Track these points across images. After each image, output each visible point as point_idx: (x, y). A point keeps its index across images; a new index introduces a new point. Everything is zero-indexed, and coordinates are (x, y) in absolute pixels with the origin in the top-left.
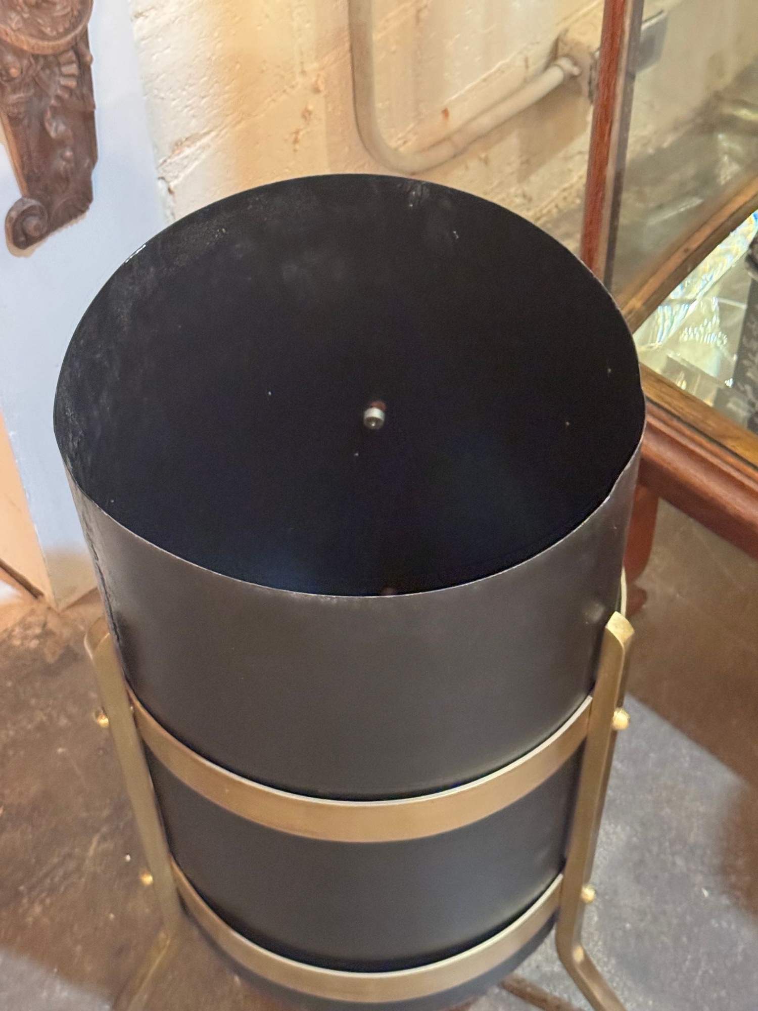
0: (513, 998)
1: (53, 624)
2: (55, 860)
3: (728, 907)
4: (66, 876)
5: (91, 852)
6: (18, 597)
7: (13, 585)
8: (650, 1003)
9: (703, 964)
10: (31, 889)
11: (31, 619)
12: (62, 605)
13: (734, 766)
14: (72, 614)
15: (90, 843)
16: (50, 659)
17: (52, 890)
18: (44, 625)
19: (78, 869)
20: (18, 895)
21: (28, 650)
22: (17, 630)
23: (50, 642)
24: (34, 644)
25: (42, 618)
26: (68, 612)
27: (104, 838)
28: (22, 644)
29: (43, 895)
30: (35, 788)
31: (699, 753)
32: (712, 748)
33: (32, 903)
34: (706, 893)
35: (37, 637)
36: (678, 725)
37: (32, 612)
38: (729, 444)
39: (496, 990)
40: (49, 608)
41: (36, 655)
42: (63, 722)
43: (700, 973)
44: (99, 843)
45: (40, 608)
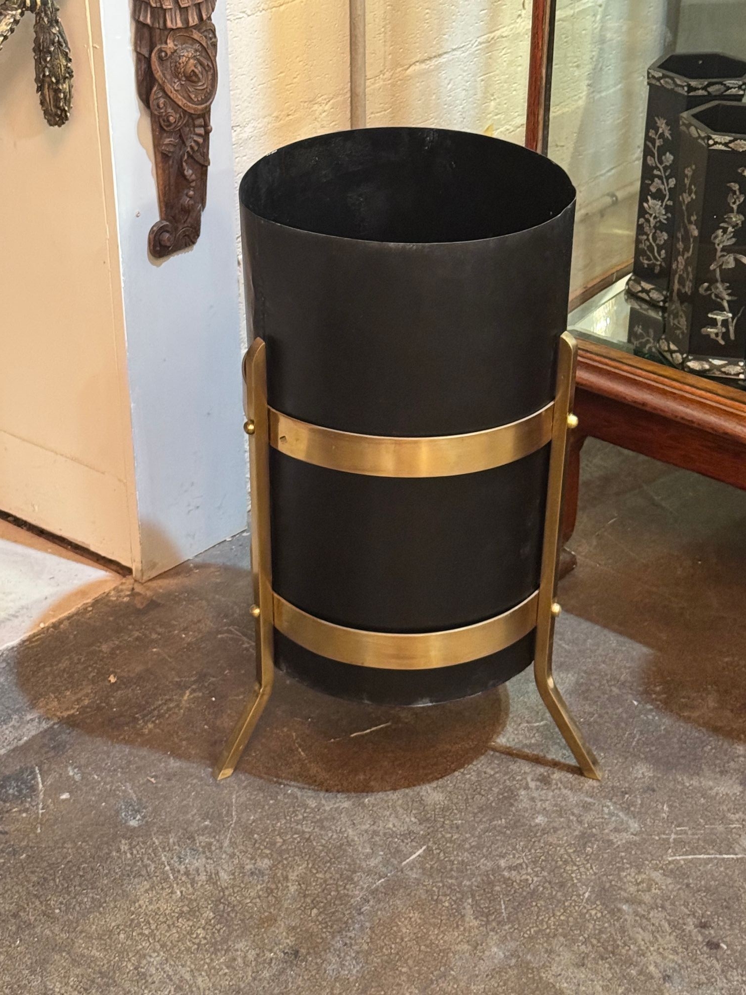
0: (503, 756)
1: (138, 589)
2: (160, 702)
3: (651, 710)
4: (169, 709)
5: (186, 698)
6: (108, 576)
7: (106, 571)
8: (602, 754)
9: (637, 736)
10: (144, 716)
11: (124, 587)
12: (145, 578)
13: (647, 644)
14: (154, 584)
15: (185, 693)
16: (139, 606)
17: (159, 716)
18: (133, 589)
19: (178, 706)
20: (135, 720)
21: (122, 602)
22: (113, 593)
23: (138, 598)
24: (126, 599)
25: (131, 587)
26: (149, 584)
27: (194, 691)
28: (117, 600)
29: (154, 719)
30: (139, 668)
31: (622, 639)
32: (632, 637)
33: (146, 723)
34: (636, 703)
35: (128, 596)
36: (605, 626)
37: (122, 584)
38: (625, 361)
39: (492, 753)
40: (136, 581)
41: (127, 605)
42: (154, 636)
43: (636, 739)
44: (191, 694)
45: (128, 582)
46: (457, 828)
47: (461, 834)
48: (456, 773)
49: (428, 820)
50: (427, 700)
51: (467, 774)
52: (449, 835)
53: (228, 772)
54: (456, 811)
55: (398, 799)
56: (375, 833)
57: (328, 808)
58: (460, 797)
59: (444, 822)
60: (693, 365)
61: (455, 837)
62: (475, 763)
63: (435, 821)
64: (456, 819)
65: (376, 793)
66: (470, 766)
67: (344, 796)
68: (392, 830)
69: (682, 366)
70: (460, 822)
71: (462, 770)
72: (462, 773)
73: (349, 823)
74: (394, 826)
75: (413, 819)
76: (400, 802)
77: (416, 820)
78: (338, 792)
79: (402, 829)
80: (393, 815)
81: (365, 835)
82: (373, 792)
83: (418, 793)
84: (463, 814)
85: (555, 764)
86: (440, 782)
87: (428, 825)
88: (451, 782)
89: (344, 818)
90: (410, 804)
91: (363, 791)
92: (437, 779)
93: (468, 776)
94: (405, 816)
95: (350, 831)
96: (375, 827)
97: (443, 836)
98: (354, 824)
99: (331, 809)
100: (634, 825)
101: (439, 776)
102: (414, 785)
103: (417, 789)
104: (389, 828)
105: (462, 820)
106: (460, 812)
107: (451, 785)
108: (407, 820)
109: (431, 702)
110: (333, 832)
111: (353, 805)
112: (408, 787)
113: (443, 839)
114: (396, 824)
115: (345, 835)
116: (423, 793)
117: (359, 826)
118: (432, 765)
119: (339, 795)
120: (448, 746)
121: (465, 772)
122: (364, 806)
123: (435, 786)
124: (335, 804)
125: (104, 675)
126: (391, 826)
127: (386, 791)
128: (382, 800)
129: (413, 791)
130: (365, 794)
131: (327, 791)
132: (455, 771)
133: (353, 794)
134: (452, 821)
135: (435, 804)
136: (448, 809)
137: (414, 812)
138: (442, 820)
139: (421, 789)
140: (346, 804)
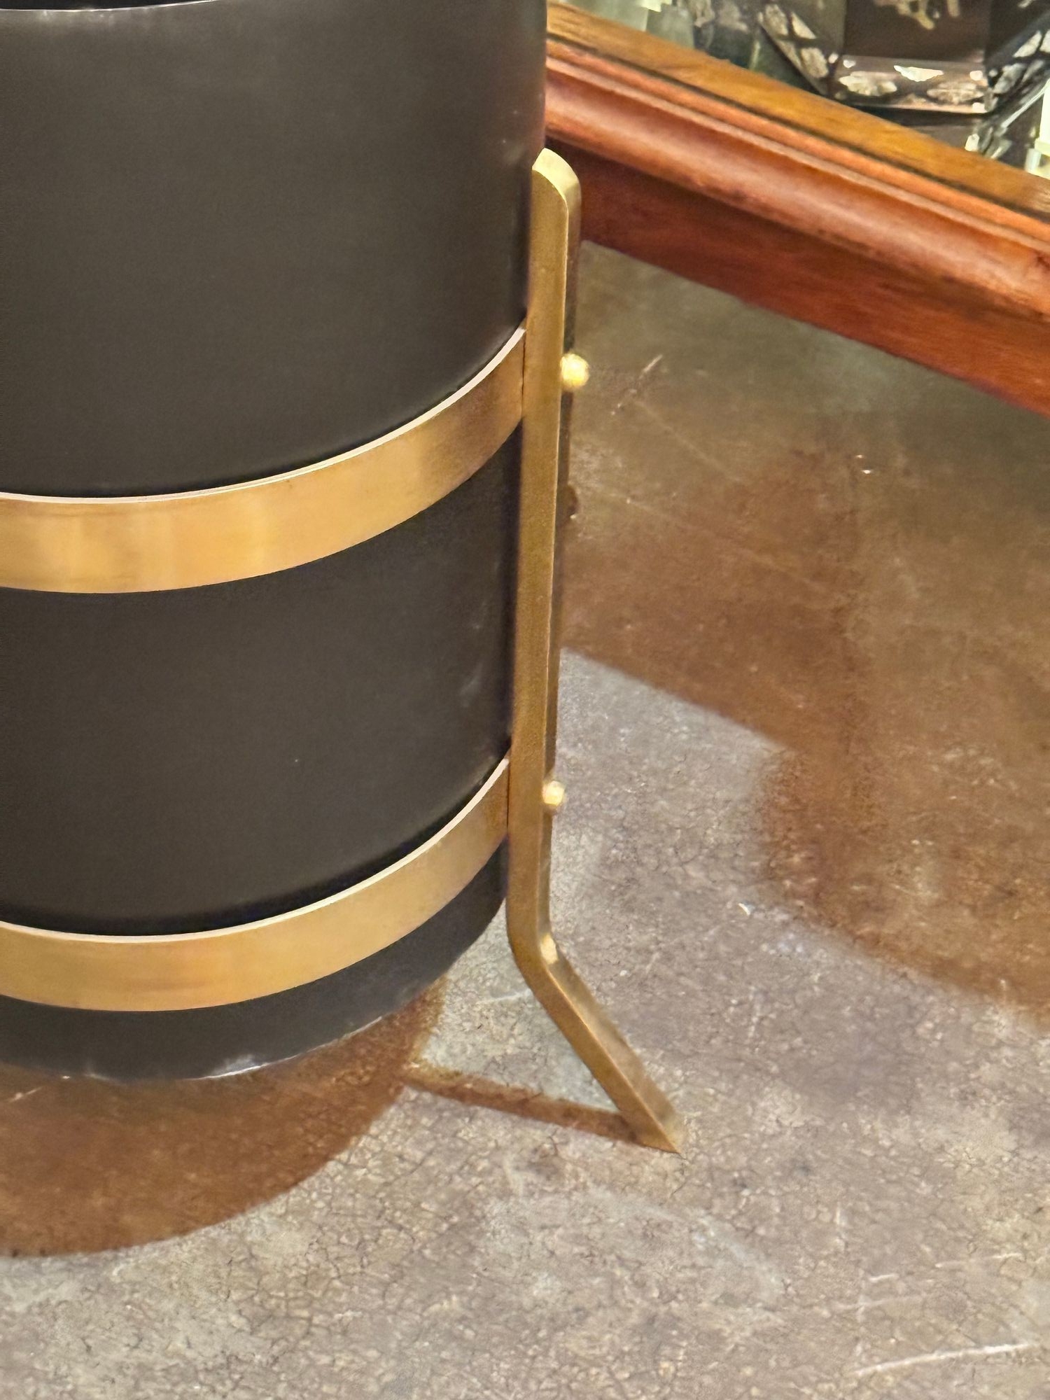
0: (442, 1102)
3: (785, 925)
8: (679, 1073)
9: (757, 1007)
13: (764, 728)
31: (699, 717)
32: (725, 709)
34: (746, 909)
36: (659, 683)
39: (413, 1095)
43: (755, 1020)
46: (344, 1333)
47: (355, 1352)
48: (331, 1167)
49: (271, 1316)
50: (248, 1059)
51: (356, 1167)
52: (325, 1360)
54: (337, 1283)
55: (194, 1259)
56: (144, 1370)
57: (19, 1308)
58: (344, 1239)
59: (310, 1320)
60: (858, 81)
61: (341, 1363)
62: (373, 1130)
63: (288, 1317)
64: (339, 1307)
65: (137, 1248)
66: (364, 1141)
67: (60, 1264)
68: (183, 1357)
69: (829, 87)
70: (349, 1314)
71: (344, 1156)
72: (346, 1165)
73: (77, 1346)
74: (189, 1345)
75: (234, 1318)
76: (199, 1267)
77: (243, 1321)
78: (43, 1253)
79: (209, 1352)
80: (184, 1312)
81: (119, 1379)
82: (128, 1245)
83: (242, 1235)
84: (356, 1289)
85: (569, 1115)
86: (294, 1196)
87: (274, 1334)
88: (321, 1196)
89: (63, 1333)
90: (223, 1272)
91: (104, 1247)
92: (286, 1188)
93: (360, 1173)
94: (213, 1311)
95: (79, 1370)
96: (141, 1355)
97: (312, 1363)
98: (89, 1348)
99: (29, 1309)
100: (771, 1281)
101: (291, 1180)
102: (230, 1215)
103: (237, 1223)
104: (177, 1354)
105: (353, 1309)
106: (348, 1280)
107: (320, 1204)
108: (220, 1321)
109: (258, 1062)
110: (37, 1379)
111: (85, 1290)
112: (215, 1219)
113: (312, 1372)
114: (194, 1340)
115: (69, 1387)
116: (254, 1236)
117: (103, 1353)
118: (270, 1147)
119: (47, 1263)
120: (305, 1087)
121: (354, 1160)
122: (111, 1290)
123: (282, 1211)
124: (36, 1292)
126: (179, 1344)
127: (160, 1239)
128: (155, 1266)
129: (230, 1232)
130: (108, 1254)
131: (15, 1254)
132: (326, 1159)
133: (81, 1258)
134: (330, 1315)
135: (286, 1267)
136: (319, 1279)
137: (235, 1296)
138: (305, 1314)
139: (248, 1223)
140: (67, 1290)
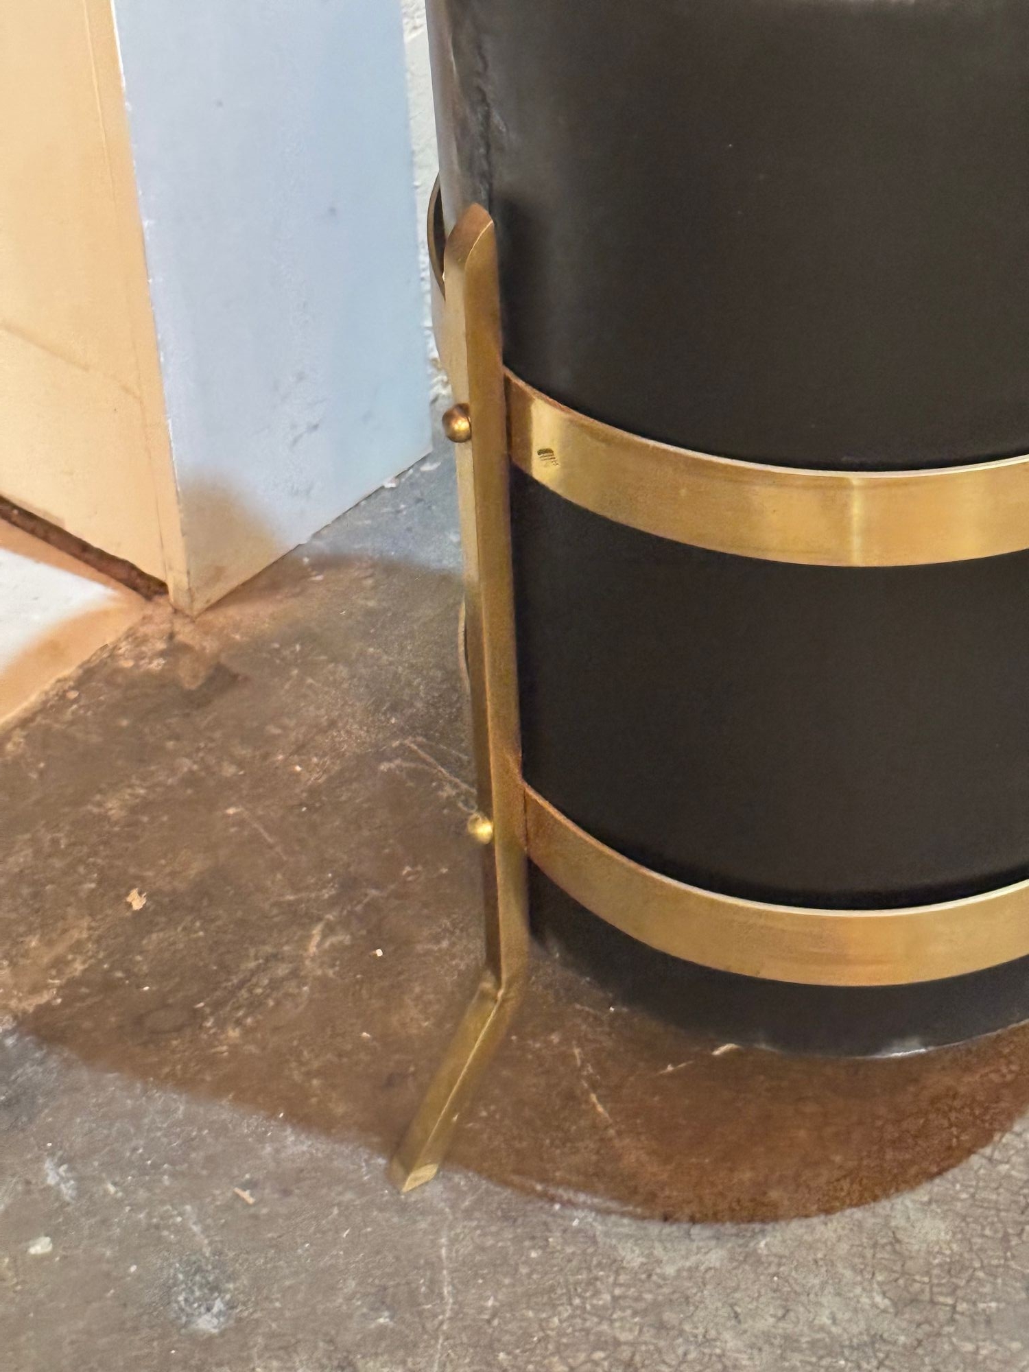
1: (185, 633)
2: (252, 965)
4: (275, 985)
5: (312, 949)
6: (115, 599)
7: (105, 584)
10: (217, 1005)
11: (148, 629)
12: (199, 605)
14: (219, 619)
15: (309, 937)
16: (190, 685)
17: (255, 1005)
18: (171, 636)
19: (294, 974)
20: (197, 1017)
21: (149, 674)
22: (124, 647)
23: (186, 663)
24: (157, 665)
25: (166, 626)
26: (210, 617)
27: (330, 929)
28: (136, 666)
29: (241, 1013)
30: (197, 866)
33: (221, 1024)
35: (162, 654)
37: (146, 619)
40: (176, 611)
41: (162, 682)
42: (229, 770)
44: (324, 936)
45: (159, 612)
46: (988, 1322)
47: (999, 1343)
48: (975, 1160)
49: (914, 1301)
50: (915, 1041)
51: (1001, 1162)
52: (969, 1347)
53: (427, 1172)
54: (981, 1274)
55: (839, 1239)
56: (790, 1343)
57: (670, 1270)
58: (988, 1232)
59: (954, 1307)
61: (984, 1352)
62: (1017, 1128)
63: (933, 1302)
64: (983, 1297)
65: (783, 1223)
66: (1008, 1138)
67: (708, 1232)
68: (829, 1333)
70: (993, 1305)
71: (988, 1151)
72: (990, 1159)
73: (725, 1312)
74: (834, 1320)
75: (878, 1299)
76: (843, 1248)
77: (887, 1302)
78: (693, 1220)
79: (855, 1329)
80: (830, 1289)
81: (766, 1348)
82: (776, 1219)
83: (887, 1218)
84: (999, 1281)
86: (938, 1186)
87: (918, 1317)
88: (965, 1187)
89: (711, 1299)
90: (869, 1253)
91: (751, 1220)
92: (931, 1177)
93: (1004, 1168)
94: (858, 1290)
95: (727, 1336)
96: (787, 1326)
97: (955, 1350)
98: (736, 1316)
99: (679, 1271)
101: (935, 1169)
102: (875, 1198)
103: (883, 1207)
104: (822, 1328)
105: (998, 1300)
106: (992, 1273)
107: (964, 1196)
108: (865, 1300)
109: (925, 1045)
110: (687, 1341)
111: (732, 1259)
112: (860, 1203)
113: (957, 1359)
114: (839, 1316)
115: (718, 1351)
116: (898, 1221)
117: (750, 1322)
118: (915, 1137)
119: (696, 1230)
120: (948, 1081)
121: (997, 1155)
122: (756, 1260)
123: (926, 1199)
124: (686, 1257)
125: (114, 886)
126: (825, 1320)
127: (807, 1216)
128: (801, 1243)
129: (874, 1215)
130: (757, 1226)
131: (666, 1218)
132: (970, 1152)
133: (729, 1228)
134: (974, 1303)
135: (929, 1253)
136: (964, 1268)
137: (880, 1278)
138: (950, 1301)
139: (892, 1208)
140: (716, 1257)
